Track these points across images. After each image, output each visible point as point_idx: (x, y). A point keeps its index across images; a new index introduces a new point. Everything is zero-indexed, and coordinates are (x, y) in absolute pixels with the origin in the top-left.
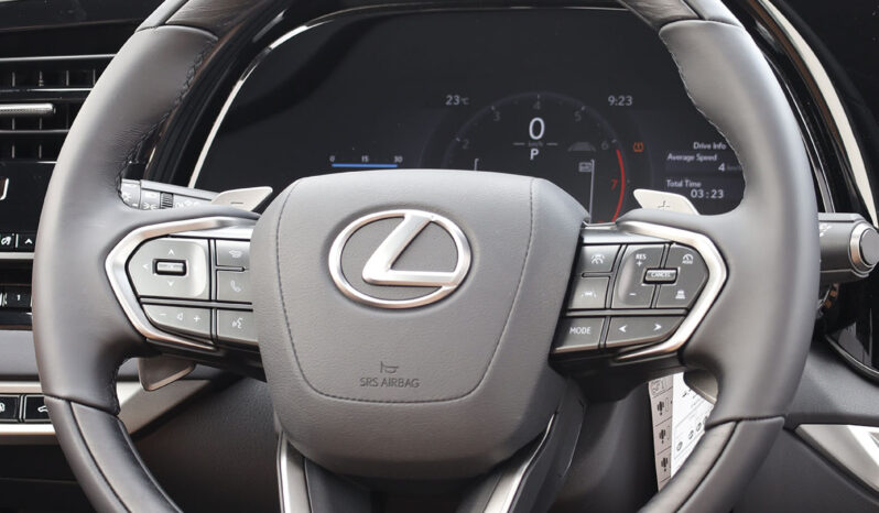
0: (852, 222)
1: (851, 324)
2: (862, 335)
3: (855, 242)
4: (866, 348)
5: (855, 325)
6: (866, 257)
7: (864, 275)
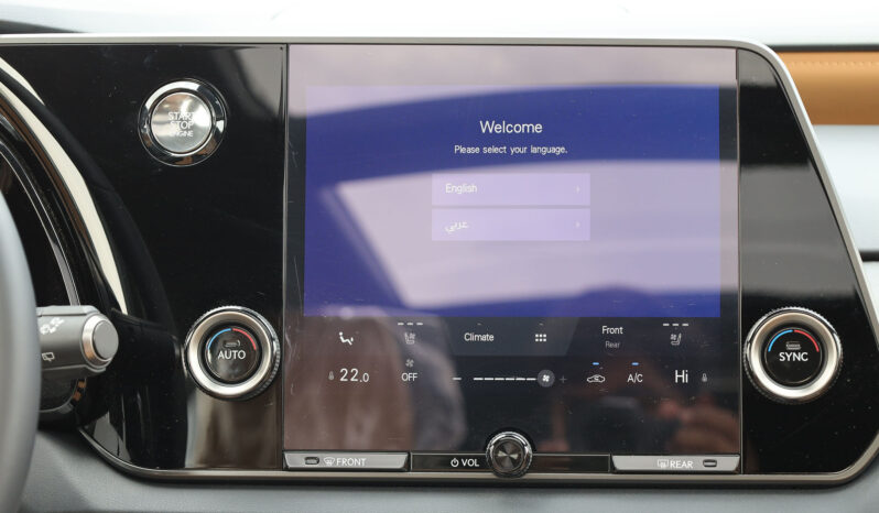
0: (85, 315)
1: (103, 414)
2: (116, 423)
3: (87, 336)
4: (120, 434)
5: (108, 416)
6: (100, 352)
7: (102, 369)
